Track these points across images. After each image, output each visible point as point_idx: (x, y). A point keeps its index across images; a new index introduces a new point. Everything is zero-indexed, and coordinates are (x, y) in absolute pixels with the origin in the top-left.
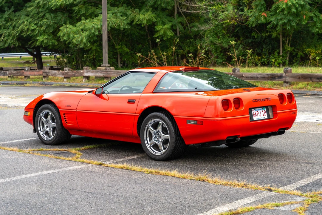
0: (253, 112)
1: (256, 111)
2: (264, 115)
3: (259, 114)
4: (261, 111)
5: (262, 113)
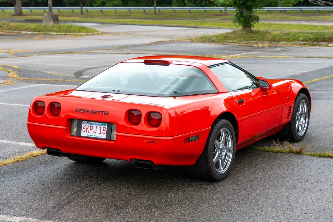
1: (90, 125)
2: (102, 132)
3: (94, 130)
4: (98, 127)
5: (98, 130)
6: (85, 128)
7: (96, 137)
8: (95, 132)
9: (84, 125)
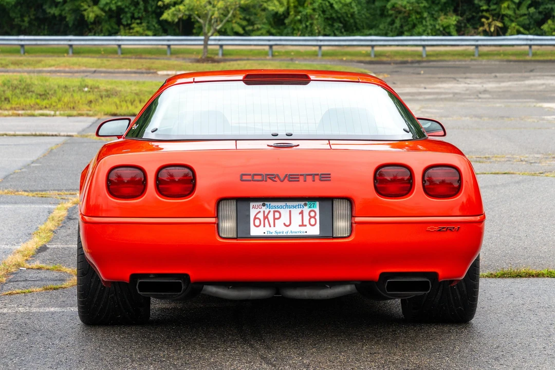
0: (253, 212)
1: (272, 210)
2: (306, 222)
3: (285, 218)
4: (296, 212)
5: (297, 219)
6: (261, 216)
7: (291, 234)
8: (288, 223)
9: (255, 210)
